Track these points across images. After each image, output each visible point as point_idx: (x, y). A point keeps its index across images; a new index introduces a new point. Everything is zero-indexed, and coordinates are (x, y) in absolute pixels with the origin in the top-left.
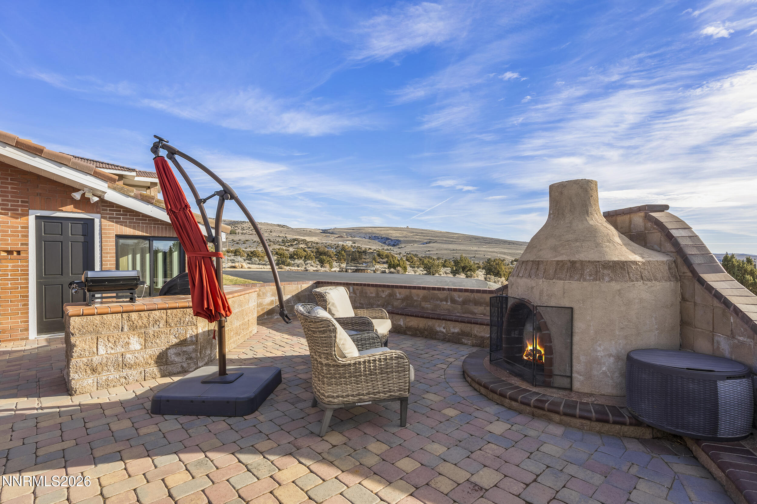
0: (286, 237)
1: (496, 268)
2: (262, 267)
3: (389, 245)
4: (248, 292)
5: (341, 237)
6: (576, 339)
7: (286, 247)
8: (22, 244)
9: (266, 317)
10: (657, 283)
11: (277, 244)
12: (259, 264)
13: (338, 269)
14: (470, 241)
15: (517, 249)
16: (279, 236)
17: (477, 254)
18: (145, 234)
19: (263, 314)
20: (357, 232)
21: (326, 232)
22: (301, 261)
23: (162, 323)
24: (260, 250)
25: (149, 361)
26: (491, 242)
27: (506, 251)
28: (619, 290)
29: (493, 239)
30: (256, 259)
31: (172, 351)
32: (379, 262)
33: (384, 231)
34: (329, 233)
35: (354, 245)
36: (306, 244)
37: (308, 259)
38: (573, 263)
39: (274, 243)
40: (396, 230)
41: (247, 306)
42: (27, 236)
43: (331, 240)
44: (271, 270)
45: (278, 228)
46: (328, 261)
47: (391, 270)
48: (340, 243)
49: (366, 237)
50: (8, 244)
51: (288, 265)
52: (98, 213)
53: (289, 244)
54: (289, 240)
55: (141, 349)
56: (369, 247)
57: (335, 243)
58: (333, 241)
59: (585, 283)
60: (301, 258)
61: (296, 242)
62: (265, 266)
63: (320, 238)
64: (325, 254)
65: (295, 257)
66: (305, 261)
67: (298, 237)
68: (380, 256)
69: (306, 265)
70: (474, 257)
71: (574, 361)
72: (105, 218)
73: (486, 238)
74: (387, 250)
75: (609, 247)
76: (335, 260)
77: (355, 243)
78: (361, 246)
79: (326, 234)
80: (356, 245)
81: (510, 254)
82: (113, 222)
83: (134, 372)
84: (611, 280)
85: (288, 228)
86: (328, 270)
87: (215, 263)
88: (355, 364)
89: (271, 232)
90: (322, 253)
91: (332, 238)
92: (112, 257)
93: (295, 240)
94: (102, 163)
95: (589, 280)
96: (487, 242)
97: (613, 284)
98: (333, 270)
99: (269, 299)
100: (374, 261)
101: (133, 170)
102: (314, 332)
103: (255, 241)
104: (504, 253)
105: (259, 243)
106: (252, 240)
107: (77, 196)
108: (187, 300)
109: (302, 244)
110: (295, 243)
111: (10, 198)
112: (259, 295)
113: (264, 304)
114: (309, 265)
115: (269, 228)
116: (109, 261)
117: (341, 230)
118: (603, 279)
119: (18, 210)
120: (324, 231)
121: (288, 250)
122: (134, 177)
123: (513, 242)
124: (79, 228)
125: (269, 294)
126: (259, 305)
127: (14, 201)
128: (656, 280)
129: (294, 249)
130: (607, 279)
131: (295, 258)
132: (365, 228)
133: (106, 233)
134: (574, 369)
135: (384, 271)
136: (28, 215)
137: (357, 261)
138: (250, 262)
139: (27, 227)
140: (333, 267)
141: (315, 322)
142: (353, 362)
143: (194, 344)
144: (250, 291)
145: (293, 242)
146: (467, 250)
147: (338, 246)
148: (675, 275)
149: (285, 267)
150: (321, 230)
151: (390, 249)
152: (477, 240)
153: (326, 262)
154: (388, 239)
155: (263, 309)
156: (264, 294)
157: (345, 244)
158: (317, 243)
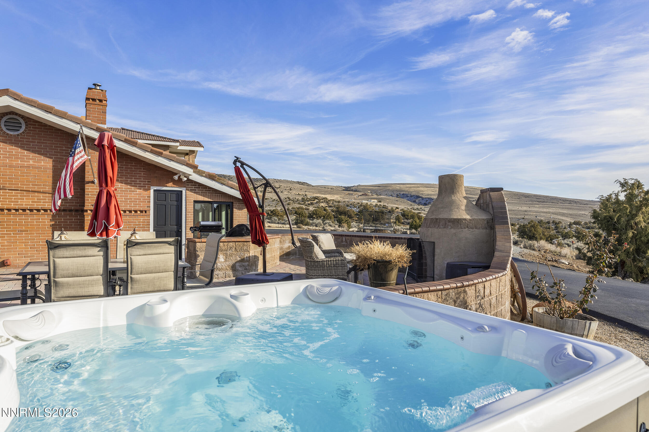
0: (306, 195)
1: (530, 231)
2: (282, 226)
3: (419, 204)
4: (275, 237)
5: (365, 195)
6: (436, 258)
7: (306, 205)
8: (147, 207)
9: (285, 257)
10: (477, 230)
11: (296, 203)
12: (278, 223)
13: (356, 230)
14: (518, 200)
15: (580, 210)
16: (299, 194)
17: (527, 215)
18: (210, 200)
19: (283, 255)
20: (383, 189)
21: (349, 189)
22: (320, 221)
23: (233, 249)
24: (279, 209)
25: (228, 268)
26: (546, 201)
27: (565, 211)
28: (455, 233)
29: (548, 196)
30: (276, 218)
31: (237, 264)
32: (403, 223)
33: (414, 188)
34: (352, 190)
35: (379, 204)
36: (327, 202)
37: (326, 219)
38: (437, 219)
39: (294, 202)
40: (428, 187)
41: (274, 246)
42: (150, 202)
43: (355, 199)
44: (290, 229)
45: (298, 185)
46: (347, 221)
47: (412, 231)
48: (364, 201)
49: (394, 195)
50: (141, 207)
51: (307, 224)
52: (184, 187)
53: (309, 202)
54: (309, 199)
55: (224, 261)
56: (397, 206)
57: (358, 201)
58: (356, 199)
59: (440, 229)
60: (320, 217)
61: (316, 200)
62: (284, 226)
63: (343, 196)
64: (344, 213)
65: (314, 216)
66: (323, 221)
67: (318, 195)
68: (405, 216)
69: (324, 224)
70: (523, 218)
71: (435, 269)
72: (188, 190)
73: (540, 196)
74: (418, 209)
75: (456, 211)
76: (356, 220)
77: (380, 202)
78: (387, 205)
79: (349, 192)
80: (382, 204)
81: (571, 215)
82: (192, 192)
83: (221, 273)
84: (452, 228)
85: (308, 185)
86: (346, 230)
87: (262, 218)
88: (322, 261)
89: (291, 189)
90: (342, 213)
91: (355, 196)
92: (192, 215)
93: (315, 198)
94: (153, 136)
95: (442, 228)
96: (540, 200)
97: (452, 230)
98: (351, 230)
99: (287, 245)
100: (397, 222)
101: (177, 141)
102: (305, 247)
103: (274, 200)
104: (563, 215)
105: (278, 202)
106: (272, 198)
107: (176, 177)
108: (249, 238)
109: (322, 202)
110: (315, 202)
111: (142, 180)
112: (280, 242)
113: (284, 248)
114: (327, 225)
115: (289, 186)
116: (190, 217)
117: (365, 187)
118: (448, 227)
119: (145, 187)
120: (347, 189)
121: (308, 210)
122: (178, 146)
123: (576, 200)
124: (174, 197)
125: (287, 242)
126: (281, 248)
127: (144, 182)
128: (476, 228)
129: (314, 208)
130: (449, 227)
131: (314, 218)
132: (393, 185)
133: (188, 200)
134: (435, 273)
135: (405, 232)
136: (150, 189)
137: (379, 222)
138: (270, 221)
139: (150, 197)
140: (352, 227)
141: (306, 242)
142: (321, 260)
143: (248, 262)
144: (276, 237)
145: (314, 200)
146: (514, 211)
147: (361, 205)
148: (491, 226)
149: (304, 227)
150: (344, 187)
151: (421, 208)
152: (528, 198)
153: (344, 222)
154: (418, 197)
155: (283, 252)
156: (284, 241)
157: (369, 203)
158: (339, 202)
